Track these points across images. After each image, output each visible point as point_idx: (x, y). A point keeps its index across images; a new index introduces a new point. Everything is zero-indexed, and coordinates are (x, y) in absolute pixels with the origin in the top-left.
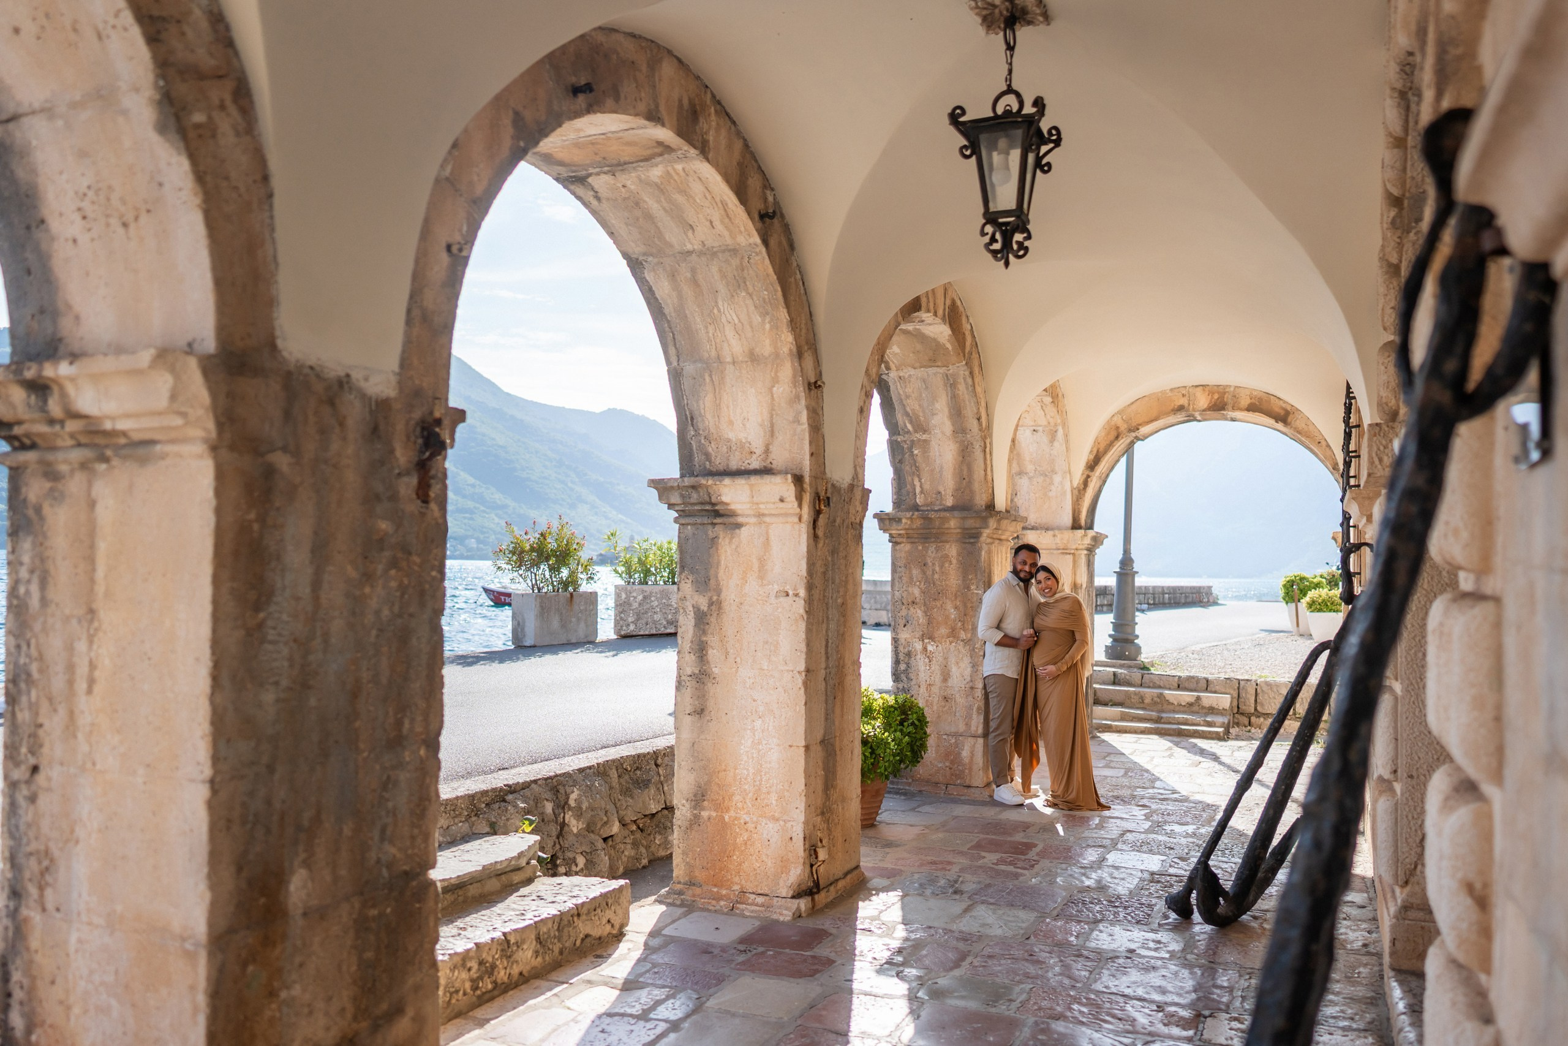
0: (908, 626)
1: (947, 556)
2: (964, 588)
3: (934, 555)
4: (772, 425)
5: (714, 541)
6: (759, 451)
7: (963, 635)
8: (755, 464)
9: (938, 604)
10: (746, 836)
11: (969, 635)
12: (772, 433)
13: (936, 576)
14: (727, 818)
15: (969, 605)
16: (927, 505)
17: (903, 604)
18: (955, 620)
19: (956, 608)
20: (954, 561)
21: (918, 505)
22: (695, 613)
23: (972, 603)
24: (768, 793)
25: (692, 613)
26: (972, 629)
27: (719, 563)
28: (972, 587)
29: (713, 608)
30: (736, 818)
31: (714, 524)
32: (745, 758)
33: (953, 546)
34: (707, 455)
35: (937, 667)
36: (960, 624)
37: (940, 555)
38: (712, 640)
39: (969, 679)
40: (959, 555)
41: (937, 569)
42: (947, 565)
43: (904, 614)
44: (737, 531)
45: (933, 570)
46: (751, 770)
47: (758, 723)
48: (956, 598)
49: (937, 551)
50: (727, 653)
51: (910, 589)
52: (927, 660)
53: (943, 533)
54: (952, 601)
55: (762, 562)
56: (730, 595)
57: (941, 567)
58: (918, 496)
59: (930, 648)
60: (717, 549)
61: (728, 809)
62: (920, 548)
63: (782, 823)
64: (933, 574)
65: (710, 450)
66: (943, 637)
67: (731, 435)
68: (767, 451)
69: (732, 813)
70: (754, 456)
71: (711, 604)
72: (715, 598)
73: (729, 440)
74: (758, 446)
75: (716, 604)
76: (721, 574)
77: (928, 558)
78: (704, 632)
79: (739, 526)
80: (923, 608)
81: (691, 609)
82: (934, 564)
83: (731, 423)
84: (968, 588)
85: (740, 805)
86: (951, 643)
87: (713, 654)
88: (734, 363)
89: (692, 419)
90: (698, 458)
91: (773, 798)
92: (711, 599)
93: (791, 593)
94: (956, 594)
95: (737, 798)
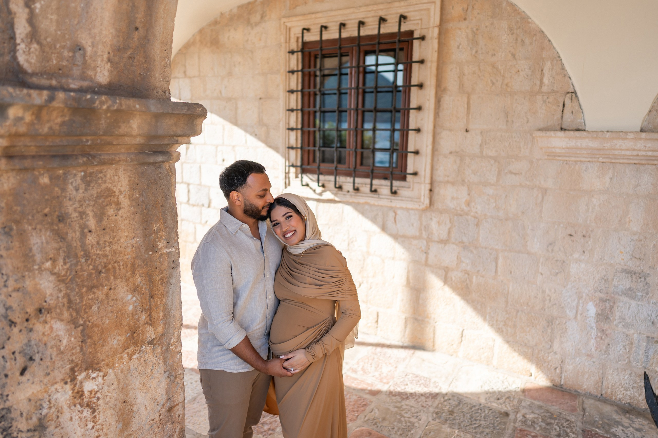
0: (34, 368)
1: (109, 193)
2: (146, 250)
3: (80, 195)
7: (150, 333)
9: (100, 294)
11: (160, 329)
13: (91, 239)
15: (157, 278)
16: (51, 75)
17: (12, 323)
18: (134, 313)
19: (135, 290)
20: (125, 202)
21: (25, 72)
23: (161, 272)
26: (165, 315)
28: (161, 244)
33: (121, 172)
35: (109, 412)
36: (144, 317)
37: (94, 192)
39: (162, 398)
40: (133, 186)
41: (92, 223)
42: (111, 211)
43: (17, 347)
45: (83, 227)
48: (134, 273)
49: (88, 184)
51: (28, 284)
52: (87, 413)
53: (110, 144)
54: (127, 280)
57: (100, 217)
58: (21, 47)
59: (89, 386)
62: (45, 180)
64: (83, 235)
66: (115, 353)
77: (67, 203)
80: (66, 315)
82: (82, 214)
84: (153, 248)
86: (130, 357)
94: (133, 265)
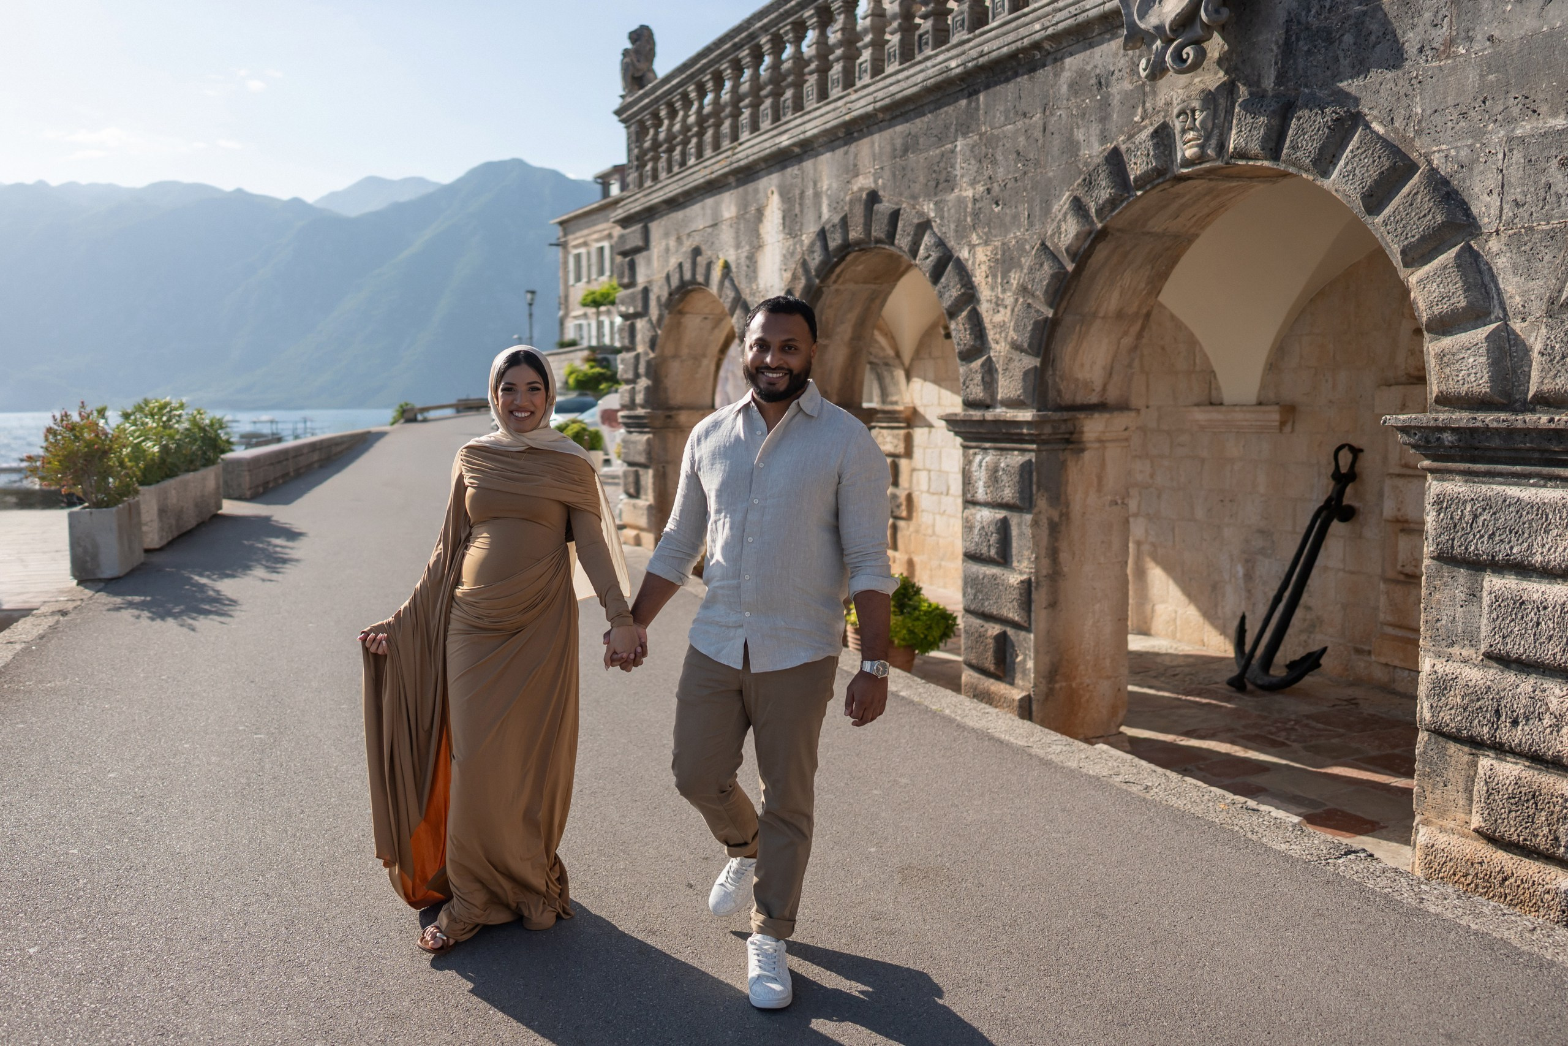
4: (1112, 368)
5: (1063, 465)
6: (1098, 389)
8: (1094, 399)
10: (1088, 695)
12: (1111, 374)
14: (1074, 685)
22: (1049, 524)
24: (1104, 659)
25: (1046, 525)
27: (1067, 482)
29: (1063, 518)
30: (1082, 683)
31: (1064, 450)
32: (1087, 635)
34: (1059, 392)
38: (1063, 545)
44: (1081, 455)
46: (1092, 644)
47: (1097, 606)
50: (1074, 554)
55: (1100, 478)
56: (1076, 508)
60: (1066, 470)
61: (1075, 678)
63: (1113, 679)
65: (1062, 387)
67: (1080, 376)
68: (1104, 389)
69: (1078, 680)
70: (1094, 394)
71: (1061, 515)
72: (1064, 511)
73: (1077, 380)
74: (1098, 385)
75: (1065, 516)
76: (1070, 489)
78: (1056, 540)
79: (1083, 450)
81: (1045, 521)
83: (1082, 365)
85: (1083, 672)
87: (1064, 556)
88: (1104, 318)
89: (1053, 360)
90: (1052, 394)
91: (1108, 662)
92: (1061, 511)
93: (1119, 502)
95: (1082, 667)
